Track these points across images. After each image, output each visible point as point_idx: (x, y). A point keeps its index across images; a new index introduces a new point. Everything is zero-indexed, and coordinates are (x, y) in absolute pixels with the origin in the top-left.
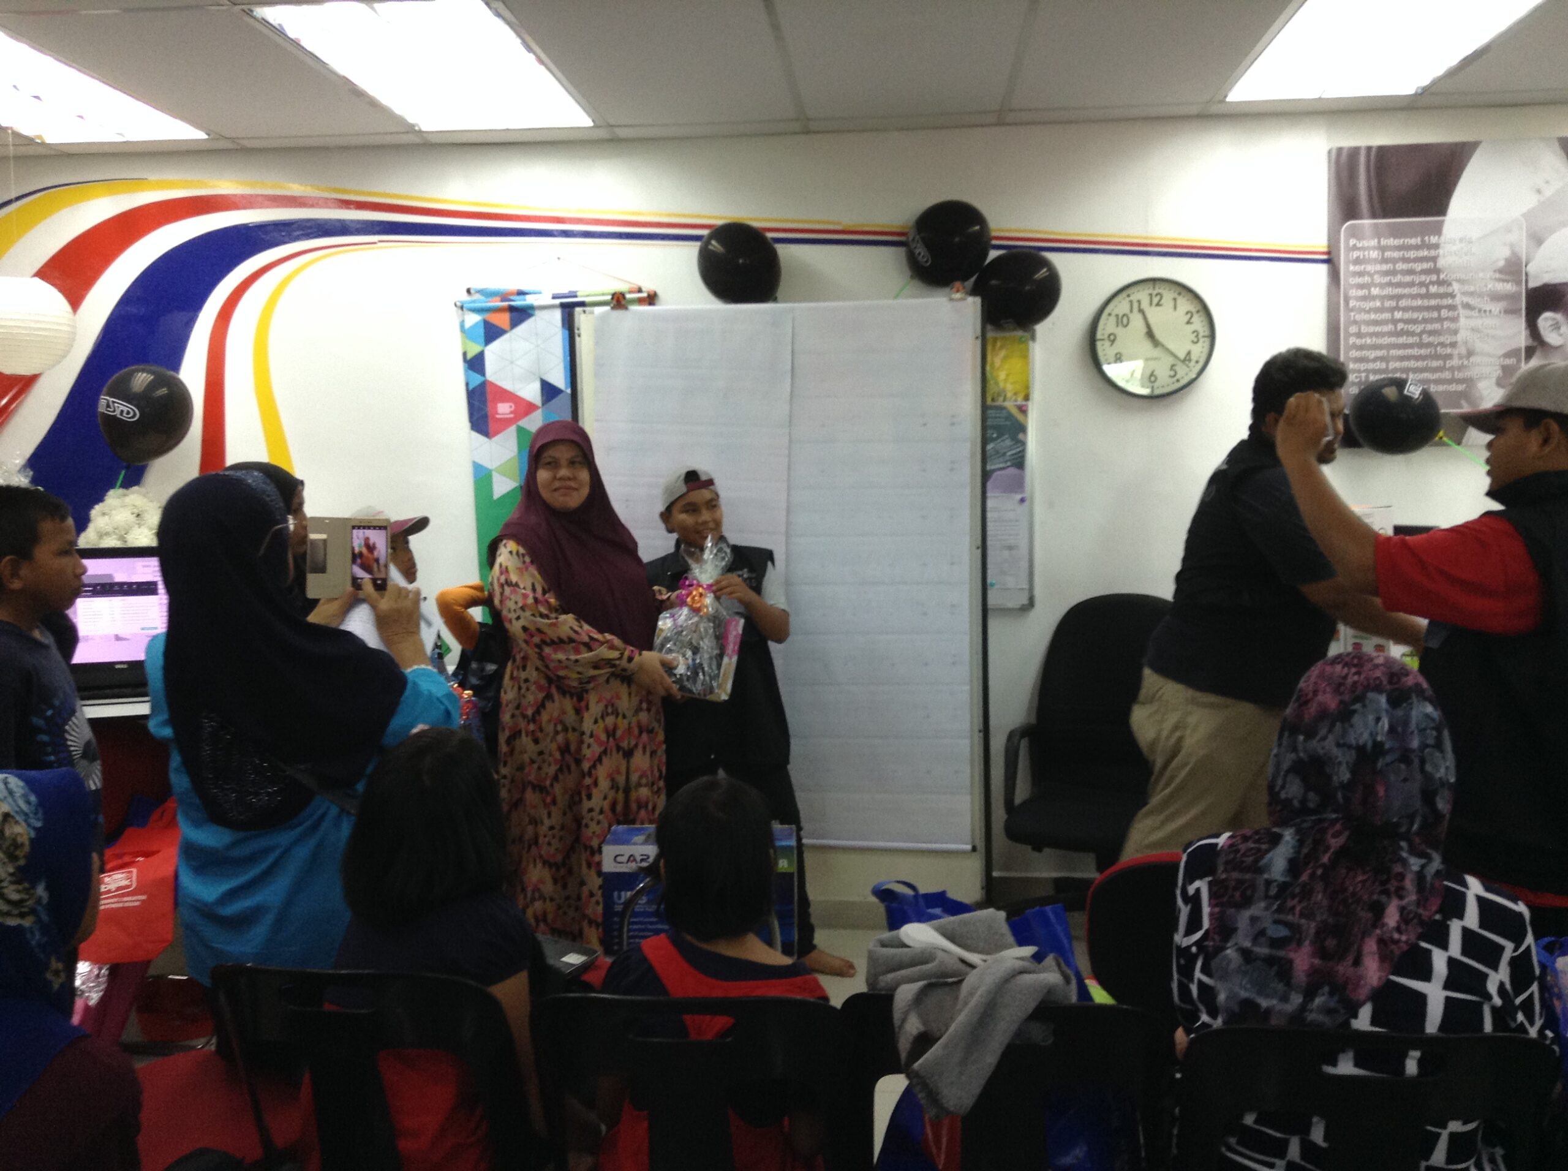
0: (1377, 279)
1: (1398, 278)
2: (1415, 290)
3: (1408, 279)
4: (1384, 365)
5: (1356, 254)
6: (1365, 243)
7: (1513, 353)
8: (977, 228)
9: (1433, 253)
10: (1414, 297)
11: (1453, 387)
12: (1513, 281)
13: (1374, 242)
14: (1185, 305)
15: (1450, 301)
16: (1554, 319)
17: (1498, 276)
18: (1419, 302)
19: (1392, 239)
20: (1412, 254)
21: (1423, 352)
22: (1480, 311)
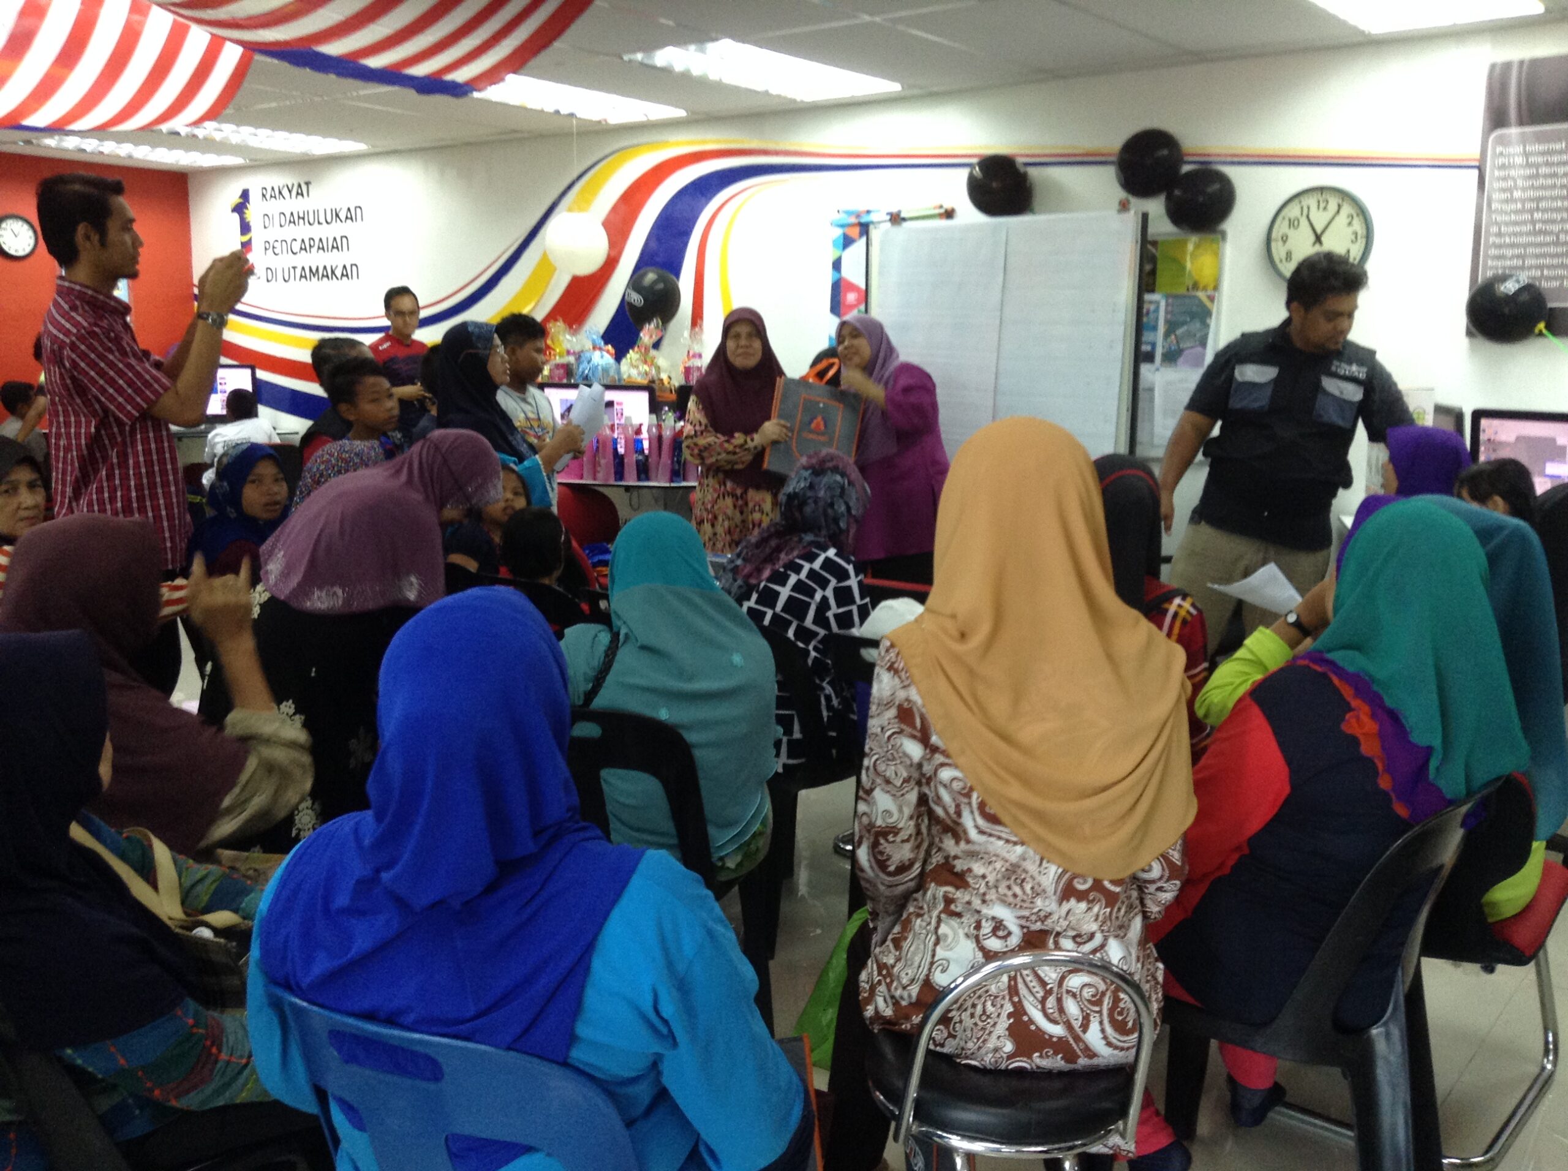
0: (1520, 183)
4: (1520, 262)
5: (1501, 160)
6: (1511, 150)
8: (1165, 152)
10: (1554, 199)
13: (1519, 149)
14: (1346, 210)
19: (1537, 146)
20: (1555, 159)
21: (1560, 250)
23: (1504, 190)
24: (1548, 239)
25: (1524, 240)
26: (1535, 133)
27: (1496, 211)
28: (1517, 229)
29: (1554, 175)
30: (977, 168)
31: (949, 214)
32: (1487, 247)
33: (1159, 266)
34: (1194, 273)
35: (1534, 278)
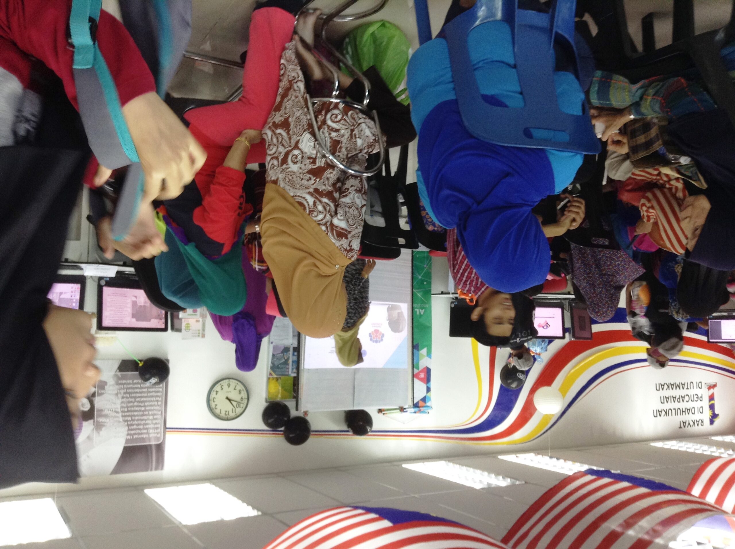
0: (150, 422)
1: (142, 422)
2: (136, 418)
3: (139, 422)
4: (149, 390)
5: (158, 431)
6: (154, 435)
7: (100, 395)
8: (291, 436)
9: (129, 432)
10: (137, 416)
11: (123, 382)
12: (100, 422)
13: (151, 435)
14: (217, 411)
15: (124, 414)
16: (83, 408)
17: (105, 424)
18: (135, 413)
19: (144, 437)
20: (137, 431)
21: (134, 395)
22: (112, 411)
23: (156, 419)
24: (139, 399)
25: (148, 399)
26: (145, 442)
27: (159, 410)
28: (151, 403)
29: (137, 425)
30: (369, 430)
31: (380, 411)
32: (161, 396)
33: (292, 388)
34: (278, 385)
35: (143, 384)
